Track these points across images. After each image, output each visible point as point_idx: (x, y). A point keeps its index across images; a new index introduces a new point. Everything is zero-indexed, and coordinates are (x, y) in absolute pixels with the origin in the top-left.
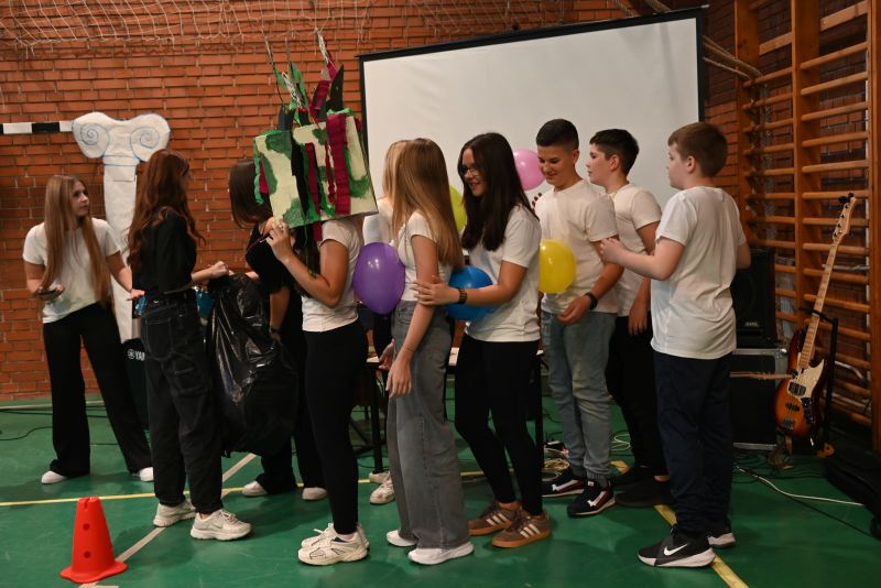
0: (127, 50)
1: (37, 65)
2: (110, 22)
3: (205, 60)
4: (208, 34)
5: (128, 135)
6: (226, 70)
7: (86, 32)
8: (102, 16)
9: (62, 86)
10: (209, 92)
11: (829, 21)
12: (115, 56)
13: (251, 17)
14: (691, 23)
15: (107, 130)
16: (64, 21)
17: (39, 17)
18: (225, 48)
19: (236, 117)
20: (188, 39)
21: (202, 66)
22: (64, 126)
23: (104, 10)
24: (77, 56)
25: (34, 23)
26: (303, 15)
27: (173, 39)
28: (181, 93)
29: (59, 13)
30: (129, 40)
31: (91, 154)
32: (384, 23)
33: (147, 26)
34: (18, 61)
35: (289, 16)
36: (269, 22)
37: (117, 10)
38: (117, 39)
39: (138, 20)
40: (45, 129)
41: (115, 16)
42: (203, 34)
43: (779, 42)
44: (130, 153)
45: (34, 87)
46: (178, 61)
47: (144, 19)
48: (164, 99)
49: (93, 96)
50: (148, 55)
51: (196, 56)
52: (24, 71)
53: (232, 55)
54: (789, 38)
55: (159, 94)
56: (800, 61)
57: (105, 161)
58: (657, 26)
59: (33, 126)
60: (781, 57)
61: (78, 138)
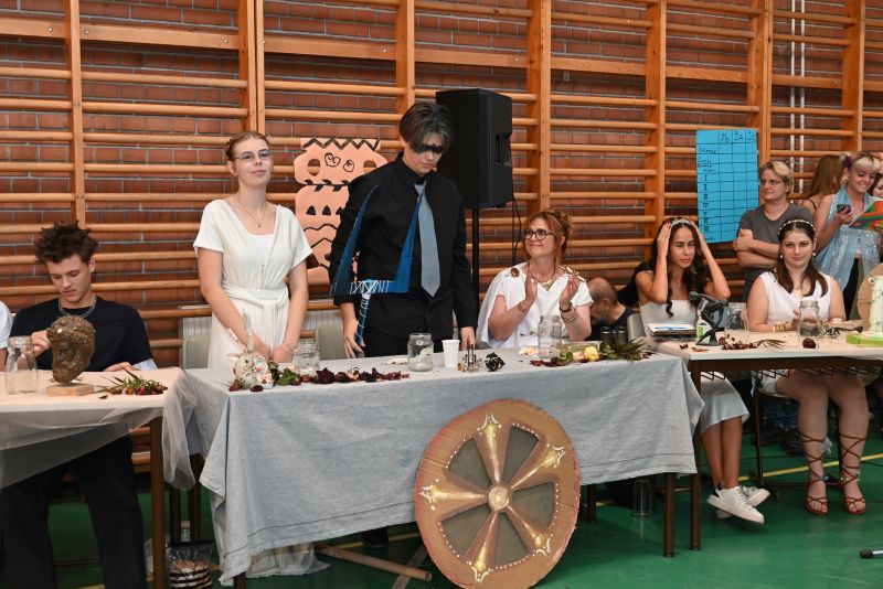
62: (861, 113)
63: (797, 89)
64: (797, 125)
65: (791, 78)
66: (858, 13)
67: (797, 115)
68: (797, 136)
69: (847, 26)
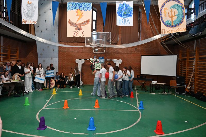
5: (118, 61)
6: (127, 56)
10: (125, 57)
11: (190, 57)
14: (176, 56)
15: (116, 61)
17: (110, 50)
18: (127, 53)
19: (127, 60)
20: (124, 52)
22: (113, 60)
24: (113, 53)
27: (122, 52)
31: (115, 63)
32: (142, 52)
34: (108, 54)
35: (133, 51)
38: (117, 52)
40: (111, 60)
43: (185, 58)
44: (118, 63)
45: (109, 56)
46: (122, 54)
50: (120, 54)
51: (124, 54)
54: (187, 58)
56: (187, 60)
58: (173, 56)
59: (110, 60)
60: (186, 59)
62: (10, 57)
63: (2, 54)
64: (2, 58)
65: (2, 53)
66: (10, 47)
67: (2, 57)
68: (2, 59)
69: (8, 48)
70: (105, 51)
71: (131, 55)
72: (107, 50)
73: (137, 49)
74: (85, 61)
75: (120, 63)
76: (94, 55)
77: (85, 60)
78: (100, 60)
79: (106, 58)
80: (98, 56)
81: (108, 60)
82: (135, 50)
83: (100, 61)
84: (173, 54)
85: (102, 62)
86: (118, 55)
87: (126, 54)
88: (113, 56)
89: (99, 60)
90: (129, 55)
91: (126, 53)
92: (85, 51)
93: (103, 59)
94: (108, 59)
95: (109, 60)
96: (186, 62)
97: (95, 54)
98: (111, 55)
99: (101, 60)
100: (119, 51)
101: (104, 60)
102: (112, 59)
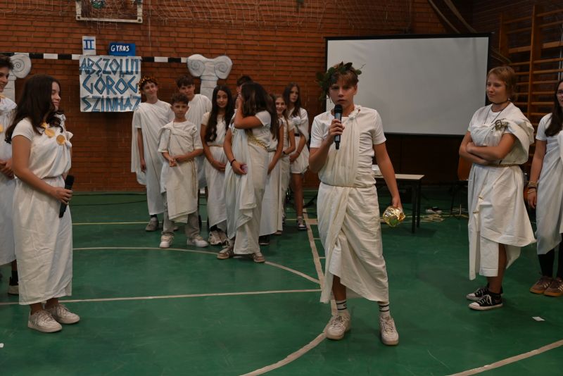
0: (209, 25)
1: (167, 29)
2: (204, 11)
3: (246, 32)
4: (249, 20)
5: (213, 66)
6: (256, 38)
7: (192, 15)
8: (199, 8)
9: (177, 40)
10: (247, 48)
12: (204, 27)
13: (269, 14)
14: (487, 39)
15: (203, 63)
16: (182, 9)
17: (169, 6)
18: (256, 27)
19: (258, 61)
20: (239, 22)
21: (244, 35)
22: (183, 60)
23: (201, 5)
24: (186, 26)
25: (168, 8)
26: (293, 14)
27: (233, 21)
28: (233, 47)
29: (180, 4)
30: (212, 20)
31: (196, 74)
32: (329, 21)
33: (221, 14)
34: (158, 26)
35: (288, 14)
36: (277, 16)
37: (207, 5)
38: (207, 20)
39: (217, 11)
40: (174, 61)
41: (206, 8)
42: (246, 20)
43: (524, 49)
44: (214, 74)
45: (164, 39)
46: (233, 32)
47: (220, 11)
48: (226, 50)
49: (192, 46)
50: (220, 28)
51: (242, 30)
52: (161, 31)
53: (259, 30)
54: (530, 48)
55: (223, 47)
56: (534, 59)
57: (202, 78)
58: (471, 39)
59: (169, 59)
60: (525, 56)
61: (189, 66)
70: (140, 11)
71: (278, 34)
72: (151, 7)
73: (306, 5)
74: (32, 64)
75: (224, 77)
76: (84, 31)
77: (31, 56)
78: (118, 60)
79: (150, 49)
80: (107, 37)
81: (157, 59)
82: (297, 12)
83: (119, 66)
84: (473, 30)
85: (127, 73)
86: (210, 36)
87: (253, 33)
88: (185, 40)
89: (111, 58)
90: (264, 33)
91: (250, 27)
92: (29, 7)
93: (131, 53)
94: (161, 55)
95: (165, 59)
96: (526, 68)
97: (90, 27)
98: (175, 35)
99: (124, 59)
100: (214, 14)
101: (140, 58)
102: (178, 53)
